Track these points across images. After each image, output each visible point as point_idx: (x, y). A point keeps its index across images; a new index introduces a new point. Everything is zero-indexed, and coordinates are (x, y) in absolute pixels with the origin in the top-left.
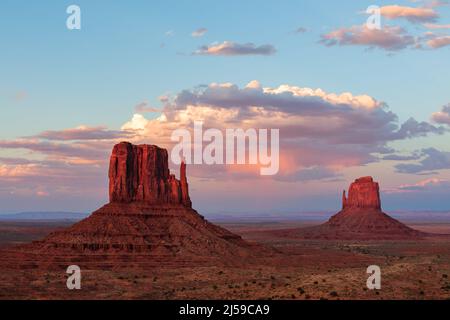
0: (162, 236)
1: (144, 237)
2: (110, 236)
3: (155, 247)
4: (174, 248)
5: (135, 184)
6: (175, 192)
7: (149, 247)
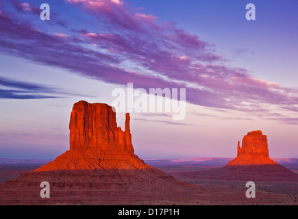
0: (113, 176)
1: (100, 177)
2: (73, 176)
3: (110, 185)
4: (125, 186)
5: (90, 134)
6: (121, 141)
7: (105, 184)
